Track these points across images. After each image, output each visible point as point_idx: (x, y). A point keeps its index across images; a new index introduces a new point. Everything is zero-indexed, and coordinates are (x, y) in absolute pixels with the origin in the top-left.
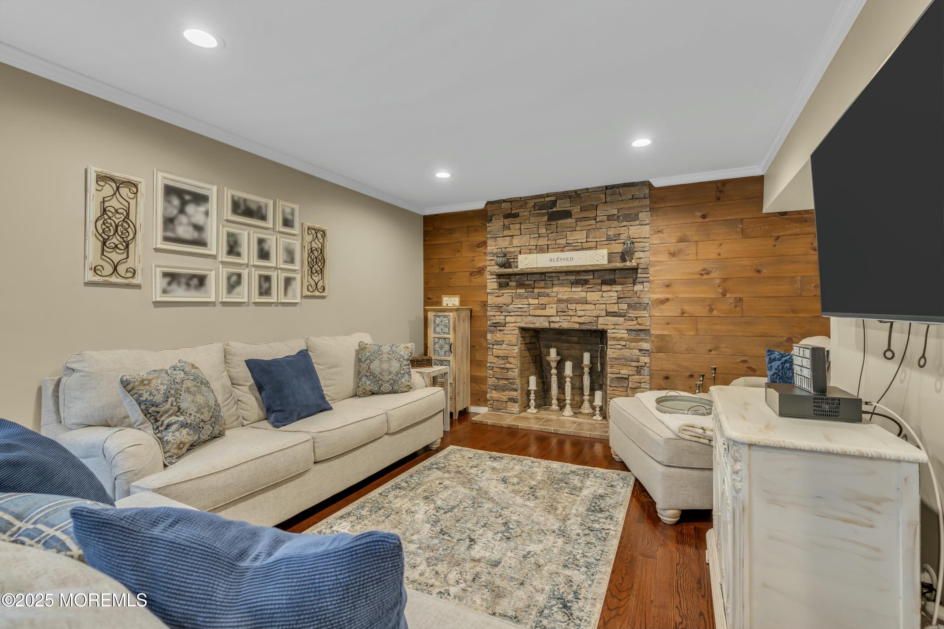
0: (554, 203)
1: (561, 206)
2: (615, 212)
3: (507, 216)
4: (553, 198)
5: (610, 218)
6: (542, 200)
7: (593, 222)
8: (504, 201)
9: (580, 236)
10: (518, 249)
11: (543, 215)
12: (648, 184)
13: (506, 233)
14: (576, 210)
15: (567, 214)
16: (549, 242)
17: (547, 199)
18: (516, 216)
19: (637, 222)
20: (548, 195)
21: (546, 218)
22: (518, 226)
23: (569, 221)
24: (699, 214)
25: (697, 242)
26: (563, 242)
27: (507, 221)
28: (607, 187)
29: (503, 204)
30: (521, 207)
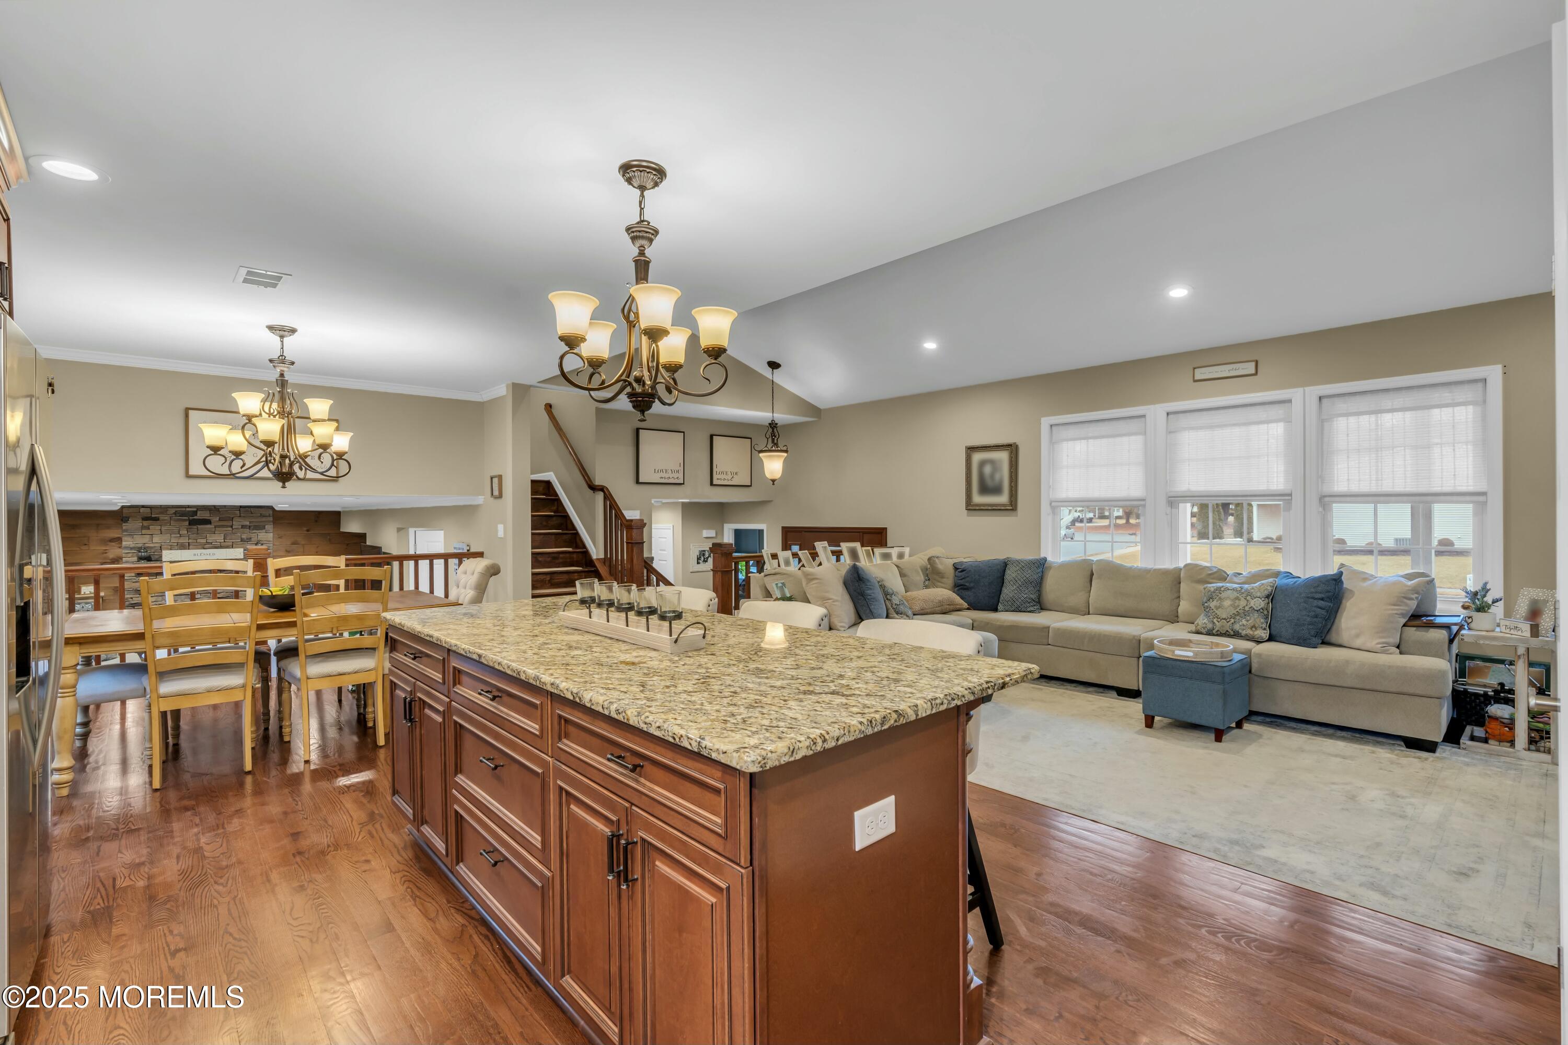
0: (195, 513)
1: (200, 515)
2: (248, 523)
3: (145, 519)
4: (195, 509)
5: (243, 527)
6: (184, 509)
7: (230, 529)
8: (143, 507)
9: (219, 538)
10: (159, 545)
11: (185, 520)
12: (271, 508)
13: (144, 532)
14: (215, 519)
15: (208, 522)
16: (190, 541)
17: (188, 509)
18: (157, 519)
19: (264, 531)
20: (189, 507)
21: (187, 523)
22: (159, 527)
23: (209, 526)
24: (305, 529)
25: (303, 545)
26: (204, 541)
27: (146, 523)
28: (241, 507)
29: (142, 510)
30: (161, 513)
